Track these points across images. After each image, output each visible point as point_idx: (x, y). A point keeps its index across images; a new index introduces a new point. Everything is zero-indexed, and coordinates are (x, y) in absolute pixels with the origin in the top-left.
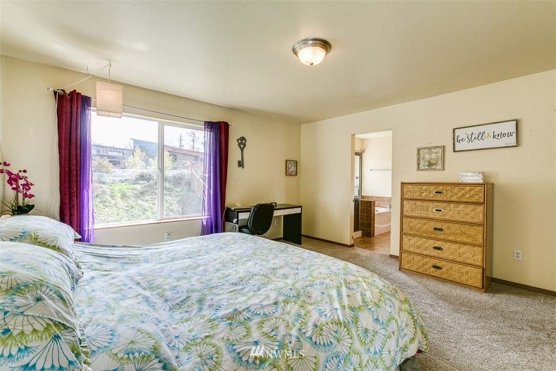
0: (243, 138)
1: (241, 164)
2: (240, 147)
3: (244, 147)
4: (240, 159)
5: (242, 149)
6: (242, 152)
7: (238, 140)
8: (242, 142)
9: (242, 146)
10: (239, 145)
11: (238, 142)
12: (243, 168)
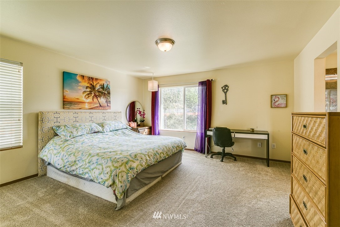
0: (226, 86)
1: (224, 102)
2: (224, 92)
3: (227, 91)
4: (224, 99)
5: (226, 93)
6: (226, 94)
7: (222, 88)
8: (225, 89)
9: (225, 91)
10: (223, 90)
11: (222, 89)
12: (226, 104)
